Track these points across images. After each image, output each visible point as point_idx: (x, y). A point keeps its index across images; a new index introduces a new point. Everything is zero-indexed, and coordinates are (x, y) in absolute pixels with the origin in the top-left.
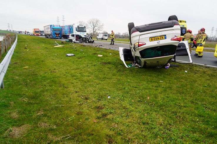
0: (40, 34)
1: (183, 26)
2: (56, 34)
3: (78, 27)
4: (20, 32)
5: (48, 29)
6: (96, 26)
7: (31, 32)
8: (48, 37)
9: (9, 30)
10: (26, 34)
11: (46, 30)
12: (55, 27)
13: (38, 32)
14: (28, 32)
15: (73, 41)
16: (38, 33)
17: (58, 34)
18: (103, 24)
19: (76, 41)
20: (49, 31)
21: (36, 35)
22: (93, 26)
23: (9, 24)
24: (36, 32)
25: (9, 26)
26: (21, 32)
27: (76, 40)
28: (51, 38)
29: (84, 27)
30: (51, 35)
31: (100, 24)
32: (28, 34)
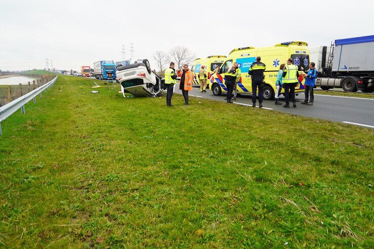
0: (91, 73)
2: (108, 74)
4: (63, 72)
5: (98, 66)
6: (183, 58)
7: (79, 71)
8: (98, 78)
9: (47, 69)
10: (72, 74)
11: (96, 69)
12: (107, 64)
13: (87, 71)
14: (75, 72)
16: (88, 73)
17: (111, 74)
18: (194, 55)
20: (99, 70)
21: (84, 75)
22: (179, 58)
23: (47, 59)
24: (85, 71)
25: (47, 63)
26: (66, 71)
28: (102, 79)
30: (102, 75)
31: (190, 56)
32: (75, 74)
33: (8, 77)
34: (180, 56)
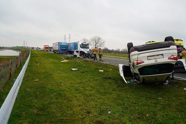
0: (49, 49)
1: (180, 44)
2: (63, 50)
3: (82, 44)
4: (33, 48)
5: (56, 45)
6: (98, 42)
7: (42, 48)
8: (55, 53)
9: (24, 46)
10: (37, 49)
11: (55, 47)
12: (63, 44)
14: (39, 48)
15: (77, 56)
17: (65, 50)
18: (104, 41)
19: (80, 57)
20: (57, 48)
21: (45, 50)
22: (96, 43)
24: (46, 48)
25: (24, 43)
27: (80, 55)
28: (58, 53)
29: (87, 44)
30: (58, 51)
31: (102, 42)
32: (39, 49)
33: (3, 50)
34: (96, 42)
